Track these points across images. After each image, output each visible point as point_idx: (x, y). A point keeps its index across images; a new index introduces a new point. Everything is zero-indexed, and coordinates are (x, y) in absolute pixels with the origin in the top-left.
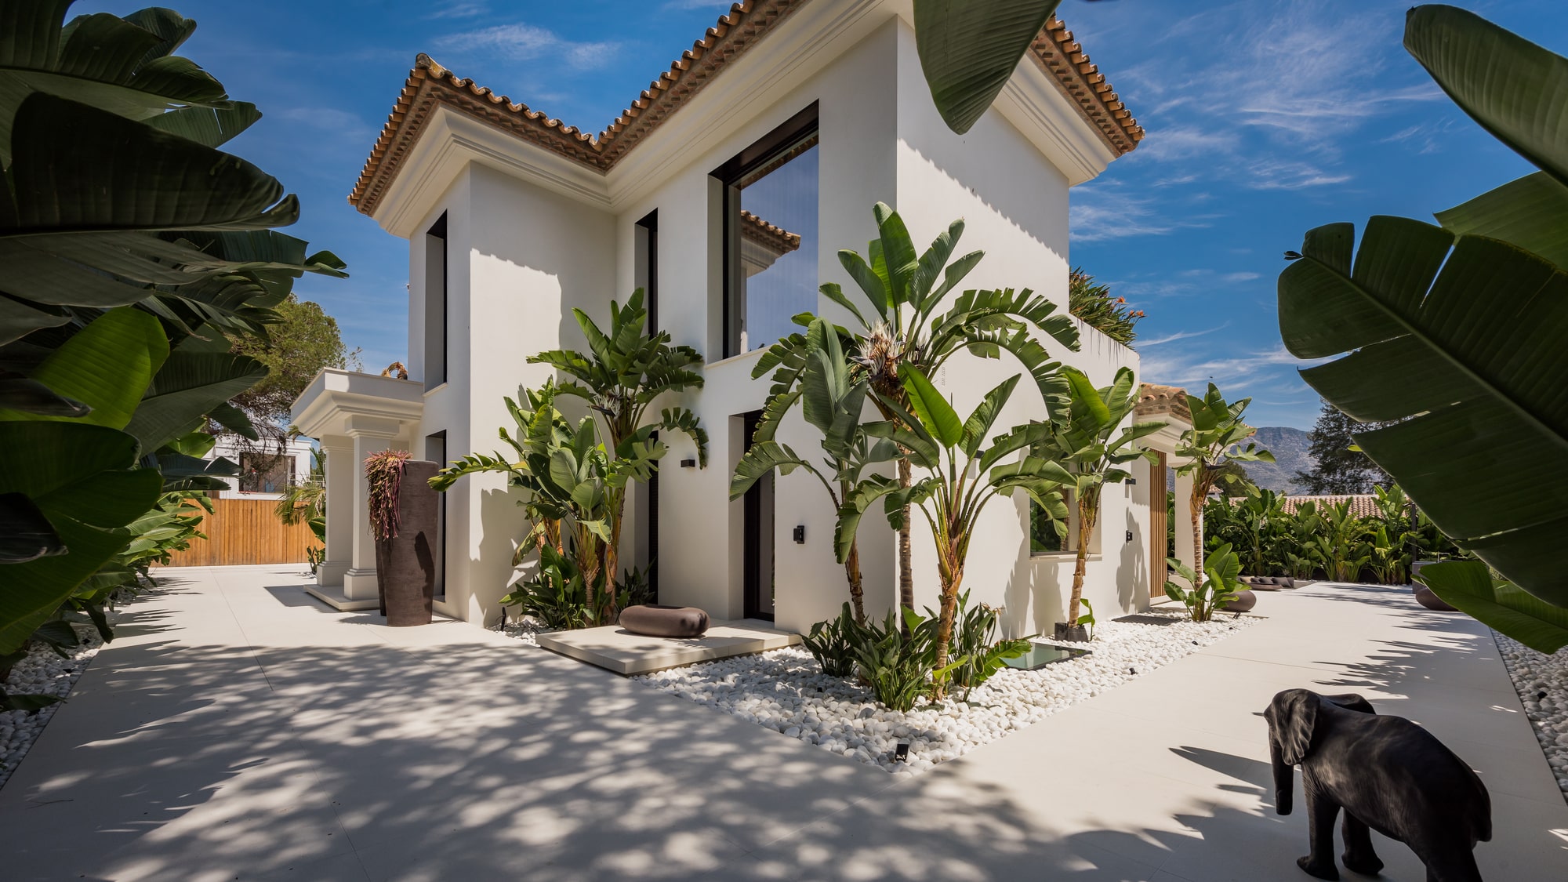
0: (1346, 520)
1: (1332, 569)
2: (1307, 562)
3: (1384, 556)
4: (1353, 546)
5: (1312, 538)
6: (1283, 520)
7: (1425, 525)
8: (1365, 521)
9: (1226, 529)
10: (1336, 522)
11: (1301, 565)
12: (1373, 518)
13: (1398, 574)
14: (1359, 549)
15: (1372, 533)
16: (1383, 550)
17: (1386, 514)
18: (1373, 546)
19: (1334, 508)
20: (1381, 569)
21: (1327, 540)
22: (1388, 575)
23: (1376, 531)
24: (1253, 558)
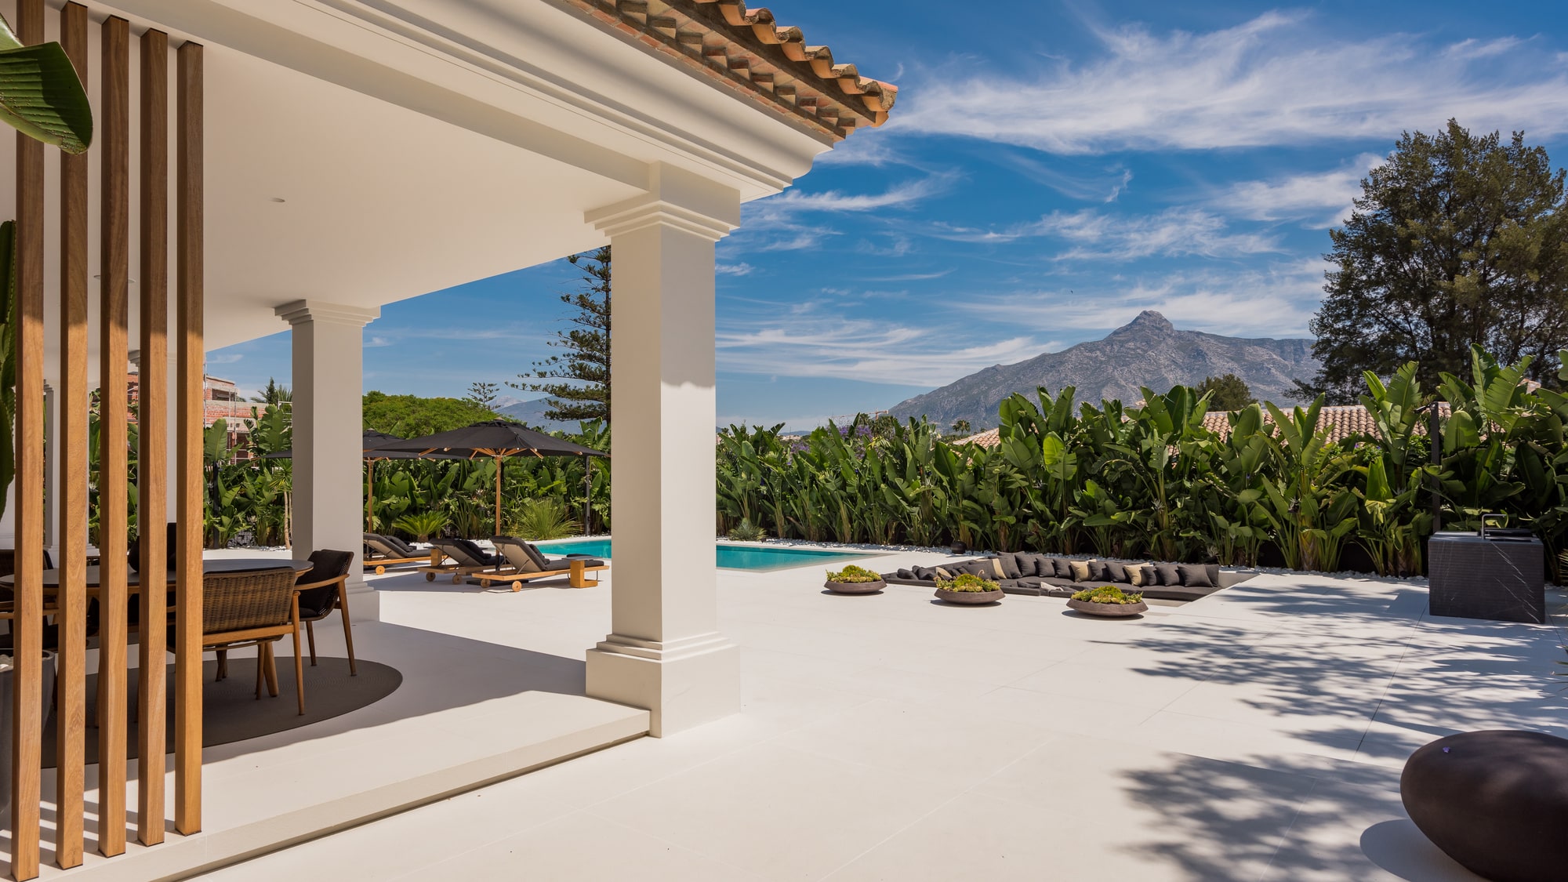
0: (1312, 443)
1: (1292, 543)
2: (1247, 531)
3: (1381, 517)
4: (1326, 497)
5: (1255, 484)
6: (1203, 444)
7: (1456, 451)
8: (1348, 444)
9: (1107, 466)
10: (1296, 447)
11: (1237, 537)
12: (1360, 439)
13: (1408, 553)
14: (1338, 502)
15: (1360, 468)
16: (1380, 506)
17: (1385, 429)
18: (1361, 495)
19: (1292, 421)
20: (1377, 544)
21: (1281, 485)
22: (1390, 555)
23: (1366, 464)
24: (1157, 524)
